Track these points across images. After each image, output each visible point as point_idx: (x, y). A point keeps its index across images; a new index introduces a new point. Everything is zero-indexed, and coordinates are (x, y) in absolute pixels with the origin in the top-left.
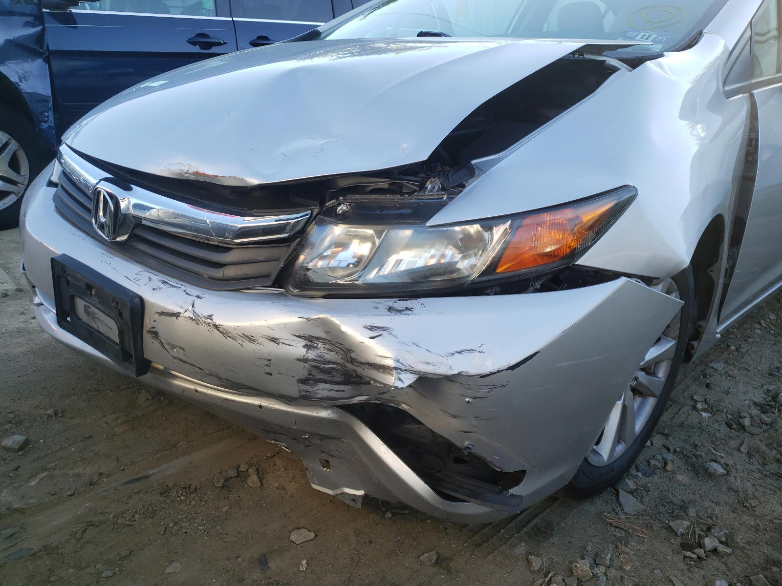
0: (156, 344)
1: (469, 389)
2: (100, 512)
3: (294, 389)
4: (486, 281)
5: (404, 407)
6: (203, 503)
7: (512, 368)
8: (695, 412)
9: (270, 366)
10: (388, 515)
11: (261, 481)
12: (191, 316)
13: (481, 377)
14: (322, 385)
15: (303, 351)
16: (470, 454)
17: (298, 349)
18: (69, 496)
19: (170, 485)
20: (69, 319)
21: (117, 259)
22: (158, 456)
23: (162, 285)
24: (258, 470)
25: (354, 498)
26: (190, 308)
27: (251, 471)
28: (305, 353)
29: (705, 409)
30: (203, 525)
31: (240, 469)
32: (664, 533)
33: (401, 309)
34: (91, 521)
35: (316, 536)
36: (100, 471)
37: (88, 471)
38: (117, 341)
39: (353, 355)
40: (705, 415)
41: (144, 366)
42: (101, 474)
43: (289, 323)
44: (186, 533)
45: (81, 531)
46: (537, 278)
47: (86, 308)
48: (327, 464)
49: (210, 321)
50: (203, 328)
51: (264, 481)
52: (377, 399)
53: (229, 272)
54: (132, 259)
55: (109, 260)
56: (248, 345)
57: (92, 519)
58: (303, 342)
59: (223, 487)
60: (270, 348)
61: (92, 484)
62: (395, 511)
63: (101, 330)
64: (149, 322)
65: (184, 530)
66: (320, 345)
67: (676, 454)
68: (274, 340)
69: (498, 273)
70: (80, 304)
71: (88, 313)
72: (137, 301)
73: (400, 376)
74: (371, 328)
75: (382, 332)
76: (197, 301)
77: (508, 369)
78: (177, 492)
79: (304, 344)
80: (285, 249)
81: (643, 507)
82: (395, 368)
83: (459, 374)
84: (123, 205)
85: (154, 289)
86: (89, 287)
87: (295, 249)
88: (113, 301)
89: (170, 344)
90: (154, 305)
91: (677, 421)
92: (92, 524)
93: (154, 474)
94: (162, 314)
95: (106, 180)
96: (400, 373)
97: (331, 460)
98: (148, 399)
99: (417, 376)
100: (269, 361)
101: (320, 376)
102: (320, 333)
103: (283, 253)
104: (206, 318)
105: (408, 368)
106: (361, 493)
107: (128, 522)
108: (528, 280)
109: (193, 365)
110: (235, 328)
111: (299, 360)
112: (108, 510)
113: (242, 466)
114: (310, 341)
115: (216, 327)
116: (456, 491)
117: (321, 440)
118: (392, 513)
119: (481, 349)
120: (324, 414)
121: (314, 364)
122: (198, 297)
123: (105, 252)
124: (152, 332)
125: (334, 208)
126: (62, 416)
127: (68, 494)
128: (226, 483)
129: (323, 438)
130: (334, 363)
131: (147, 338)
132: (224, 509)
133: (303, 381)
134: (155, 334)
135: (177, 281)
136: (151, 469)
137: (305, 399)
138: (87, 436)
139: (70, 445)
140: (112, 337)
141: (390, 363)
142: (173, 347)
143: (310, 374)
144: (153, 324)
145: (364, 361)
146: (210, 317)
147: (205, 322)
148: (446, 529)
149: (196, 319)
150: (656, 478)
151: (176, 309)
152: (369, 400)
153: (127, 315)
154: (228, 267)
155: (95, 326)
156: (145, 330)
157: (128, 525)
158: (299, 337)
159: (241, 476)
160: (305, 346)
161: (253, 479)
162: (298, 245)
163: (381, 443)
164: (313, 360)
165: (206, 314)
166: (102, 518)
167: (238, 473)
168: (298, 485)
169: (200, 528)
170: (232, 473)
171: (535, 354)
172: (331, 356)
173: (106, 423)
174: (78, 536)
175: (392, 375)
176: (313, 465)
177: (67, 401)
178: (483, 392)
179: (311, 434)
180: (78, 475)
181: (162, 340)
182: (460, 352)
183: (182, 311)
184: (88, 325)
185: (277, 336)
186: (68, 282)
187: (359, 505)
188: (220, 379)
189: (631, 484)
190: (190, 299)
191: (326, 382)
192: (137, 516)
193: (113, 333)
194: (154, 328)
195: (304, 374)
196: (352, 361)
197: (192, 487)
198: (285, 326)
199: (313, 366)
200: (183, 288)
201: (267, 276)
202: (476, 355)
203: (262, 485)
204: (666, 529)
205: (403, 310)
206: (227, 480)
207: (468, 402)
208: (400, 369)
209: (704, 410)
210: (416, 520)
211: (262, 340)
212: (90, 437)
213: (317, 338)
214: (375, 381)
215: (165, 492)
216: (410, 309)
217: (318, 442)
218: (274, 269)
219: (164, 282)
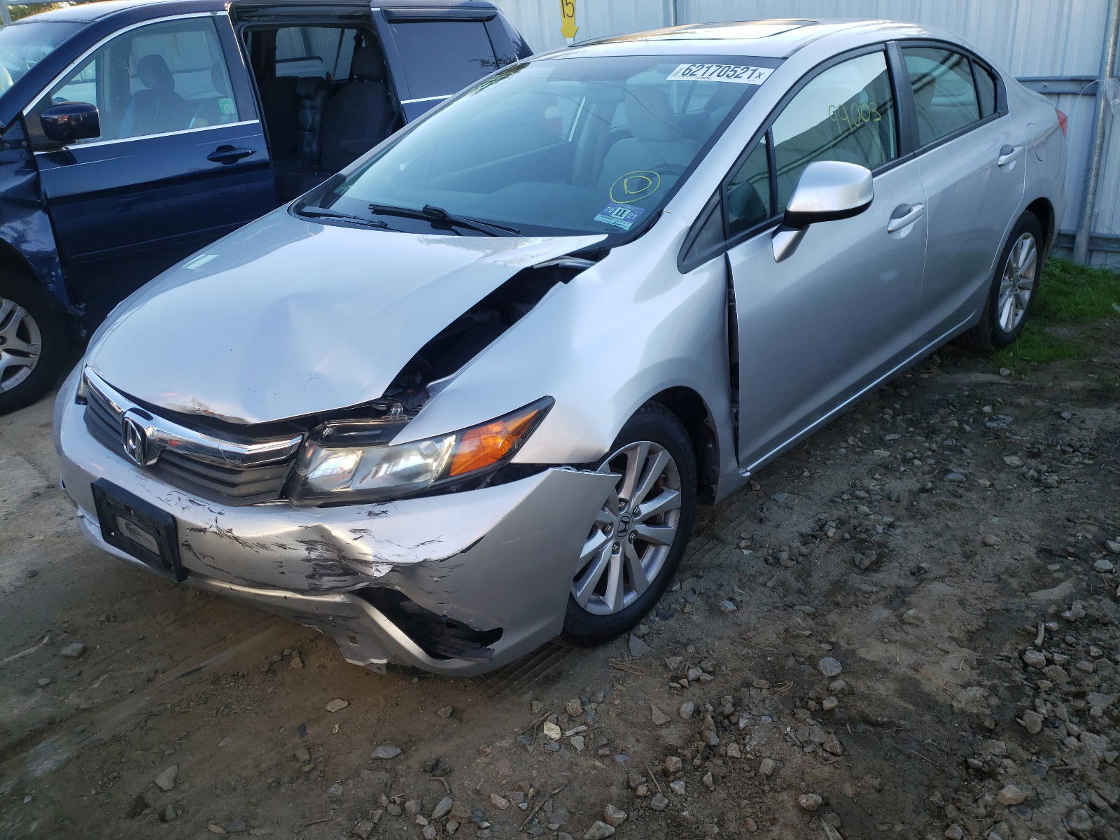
0: (191, 554)
1: (434, 571)
2: (158, 703)
3: (305, 584)
4: (440, 485)
5: (397, 588)
6: (250, 686)
7: (464, 551)
8: (738, 550)
9: (282, 566)
10: (416, 680)
11: (303, 662)
12: (216, 530)
13: (441, 561)
14: (326, 578)
15: (306, 553)
16: (448, 620)
17: (302, 552)
18: (130, 692)
19: (220, 674)
20: (113, 534)
21: (149, 481)
22: (208, 649)
23: (190, 504)
24: (300, 653)
25: (379, 666)
26: (214, 524)
27: (294, 654)
28: (308, 555)
29: (749, 546)
30: (250, 705)
31: (284, 654)
32: (660, 669)
33: (378, 512)
34: (151, 712)
35: (349, 704)
36: (155, 669)
37: (145, 669)
38: (158, 553)
39: (343, 554)
40: (746, 552)
41: (183, 573)
42: (157, 671)
43: (292, 532)
44: (236, 713)
45: (144, 721)
46: (486, 475)
47: (127, 525)
48: (353, 640)
49: (230, 534)
50: (226, 540)
51: (307, 662)
52: (375, 584)
53: (244, 490)
54: (162, 479)
55: (142, 482)
56: (263, 551)
57: (152, 710)
58: (305, 546)
59: (267, 672)
60: (280, 552)
61: (149, 680)
62: (422, 676)
63: (143, 544)
64: (182, 537)
65: (234, 711)
66: (319, 547)
67: (700, 596)
68: (283, 546)
69: (451, 476)
70: (122, 522)
71: (130, 530)
72: (170, 520)
73: (378, 568)
74: (355, 531)
75: (362, 534)
76: (220, 517)
77: (461, 552)
78: (227, 680)
79: (306, 547)
80: (286, 468)
81: (649, 649)
82: (374, 562)
83: (425, 561)
84: (149, 432)
85: (183, 509)
86: (128, 509)
87: (293, 468)
88: (150, 522)
89: (201, 554)
90: (185, 523)
91: (716, 562)
92: (152, 714)
93: (204, 666)
94: (192, 529)
95: (133, 410)
96: (377, 566)
97: (358, 637)
98: (196, 594)
99: (392, 566)
100: (281, 564)
101: (322, 572)
102: (316, 537)
103: (284, 471)
104: (227, 532)
105: (384, 561)
106: (385, 661)
107: (184, 710)
108: (479, 478)
109: (222, 570)
110: (251, 539)
111: (303, 560)
112: (166, 701)
113: (286, 650)
114: (311, 545)
115: (236, 539)
116: (446, 651)
117: (344, 620)
118: (419, 678)
119: (440, 539)
120: (338, 598)
121: (316, 562)
122: (220, 513)
123: (139, 475)
124: (186, 545)
125: (320, 432)
126: (115, 621)
127: (129, 691)
128: (271, 668)
129: (345, 618)
130: (332, 560)
131: (183, 550)
132: (269, 690)
133: (311, 577)
134: (189, 547)
135: (202, 499)
136: (202, 662)
137: (315, 590)
138: (141, 637)
139: (125, 648)
140: (153, 550)
141: (371, 558)
142: (205, 557)
143: (314, 571)
144: (186, 538)
145: (352, 558)
146: (230, 531)
147: (226, 535)
148: (466, 686)
149: (220, 534)
150: (672, 621)
151: (204, 526)
152: (369, 585)
153: (163, 532)
154: (240, 486)
155: (136, 539)
156: (180, 543)
157: (184, 712)
158: (302, 542)
159: (285, 659)
160: (307, 549)
161: (296, 662)
162: (295, 463)
163: (385, 618)
164: (315, 559)
165: (227, 528)
166: (161, 708)
167: (282, 657)
168: (337, 663)
169: (248, 708)
170: (277, 657)
171: (482, 538)
172: (328, 555)
173: (157, 623)
174: (141, 725)
175: (372, 567)
176: (343, 641)
177: (117, 606)
178: (445, 572)
179: (333, 616)
180: (136, 674)
181: (196, 552)
182: (423, 544)
183: (208, 527)
184: (131, 539)
185: (284, 543)
186: (109, 504)
187: (384, 672)
188: (246, 580)
189: (643, 629)
190: (213, 516)
191: (329, 575)
192: (192, 704)
193: (154, 547)
194: (187, 541)
195: (310, 571)
196: (344, 558)
197: (240, 674)
198: (289, 534)
199: (316, 564)
200: (208, 506)
201: (274, 491)
202: (436, 543)
203: (304, 665)
204: (663, 666)
205: (379, 514)
206: (272, 664)
207: (436, 581)
208: (378, 563)
209: (747, 548)
210: (440, 682)
211: (273, 547)
212: (144, 638)
213: (316, 542)
214: (362, 573)
215: (216, 680)
216: (385, 512)
217: (342, 622)
218: (279, 484)
219: (191, 501)
